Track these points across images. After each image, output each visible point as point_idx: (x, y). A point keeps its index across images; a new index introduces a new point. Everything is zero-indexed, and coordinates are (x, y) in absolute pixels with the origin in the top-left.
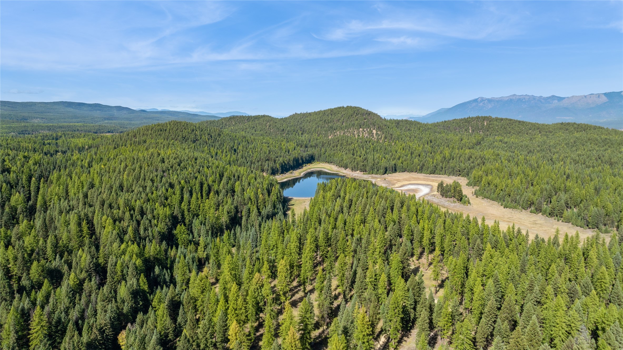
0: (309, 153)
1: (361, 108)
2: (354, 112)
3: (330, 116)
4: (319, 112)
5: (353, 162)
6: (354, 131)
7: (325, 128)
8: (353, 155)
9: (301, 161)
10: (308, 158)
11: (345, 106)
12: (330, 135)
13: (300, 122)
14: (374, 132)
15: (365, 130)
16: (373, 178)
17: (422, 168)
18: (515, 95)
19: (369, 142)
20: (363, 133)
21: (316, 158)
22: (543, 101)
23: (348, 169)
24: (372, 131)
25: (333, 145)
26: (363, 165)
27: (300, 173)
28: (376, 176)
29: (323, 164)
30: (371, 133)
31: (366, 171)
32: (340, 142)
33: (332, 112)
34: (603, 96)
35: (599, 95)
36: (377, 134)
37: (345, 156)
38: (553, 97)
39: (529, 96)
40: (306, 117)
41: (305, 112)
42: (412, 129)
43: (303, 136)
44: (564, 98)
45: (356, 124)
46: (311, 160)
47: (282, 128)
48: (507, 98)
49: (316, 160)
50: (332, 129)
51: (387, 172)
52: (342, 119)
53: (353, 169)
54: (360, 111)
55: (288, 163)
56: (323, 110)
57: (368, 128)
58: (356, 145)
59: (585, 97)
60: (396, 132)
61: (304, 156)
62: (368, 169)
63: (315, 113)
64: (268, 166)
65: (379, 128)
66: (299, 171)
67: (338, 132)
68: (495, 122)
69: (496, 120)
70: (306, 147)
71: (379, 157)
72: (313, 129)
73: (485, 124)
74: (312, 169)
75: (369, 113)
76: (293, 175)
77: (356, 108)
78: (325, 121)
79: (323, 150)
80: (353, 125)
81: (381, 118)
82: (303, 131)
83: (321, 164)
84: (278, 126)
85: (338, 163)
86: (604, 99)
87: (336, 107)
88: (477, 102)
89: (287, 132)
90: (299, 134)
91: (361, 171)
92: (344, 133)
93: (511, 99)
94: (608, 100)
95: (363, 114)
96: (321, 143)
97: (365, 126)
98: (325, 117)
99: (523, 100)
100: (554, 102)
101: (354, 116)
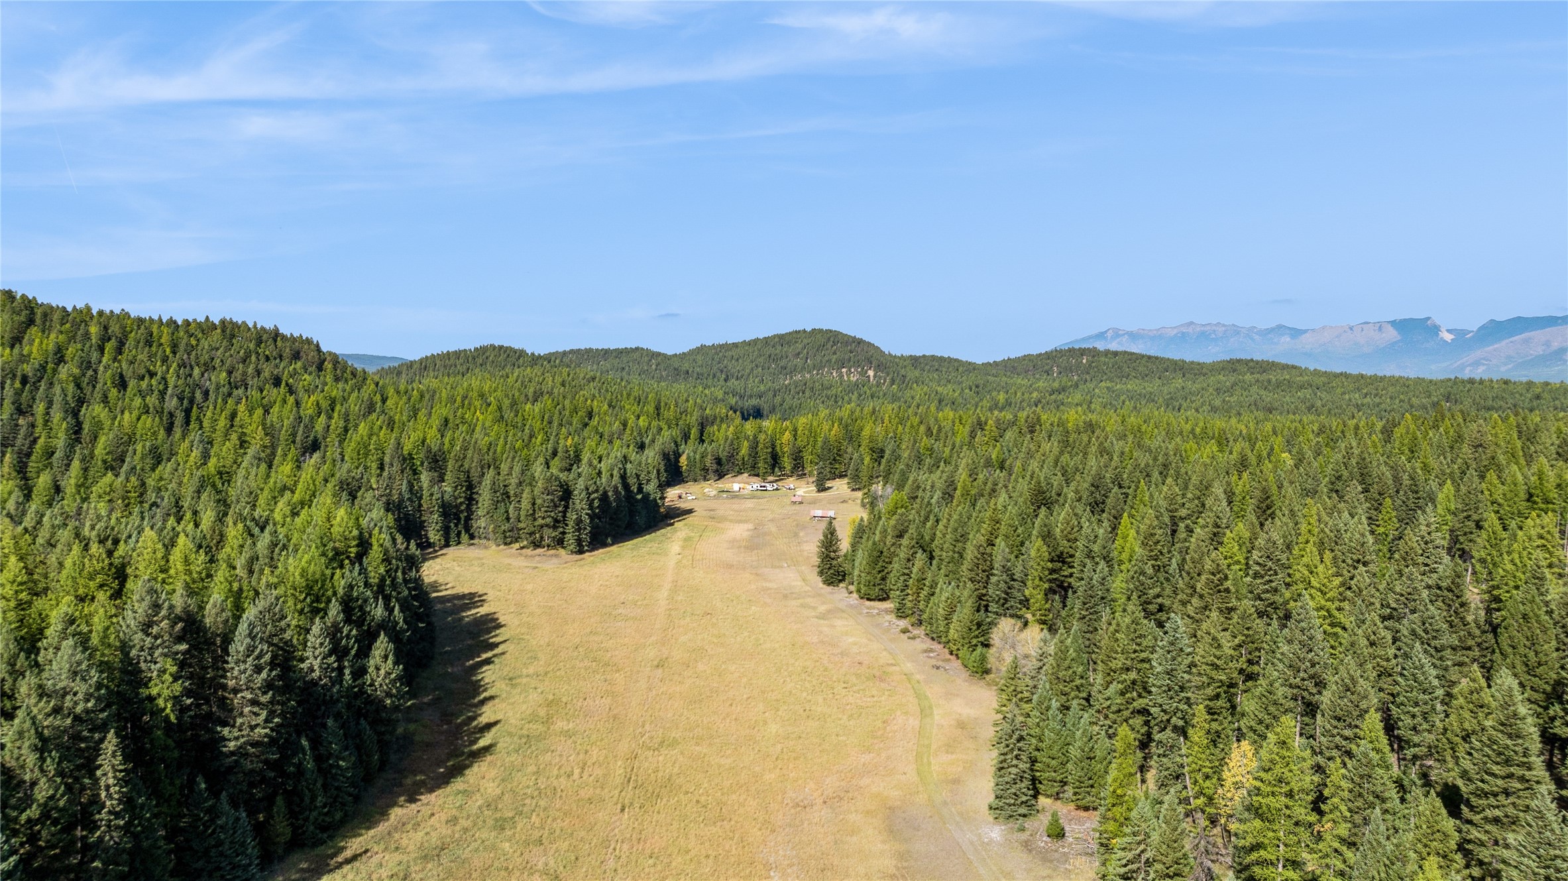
2: (829, 339)
3: (779, 348)
6: (832, 373)
11: (809, 329)
14: (871, 373)
15: (852, 369)
18: (1192, 323)
20: (848, 375)
22: (1256, 337)
24: (866, 372)
30: (864, 375)
33: (783, 340)
34: (1390, 328)
35: (1380, 327)
36: (875, 376)
38: (1279, 330)
39: (1224, 325)
42: (944, 369)
44: (1305, 331)
45: (833, 360)
48: (1175, 331)
52: (805, 352)
56: (762, 336)
57: (858, 366)
59: (1351, 329)
60: (912, 374)
65: (879, 367)
67: (799, 376)
68: (1103, 359)
69: (1106, 355)
72: (747, 372)
73: (1084, 361)
77: (831, 331)
78: (770, 356)
80: (829, 362)
81: (882, 351)
86: (1391, 334)
87: (790, 330)
88: (1106, 339)
92: (811, 378)
93: (1183, 333)
94: (1399, 338)
96: (772, 389)
97: (852, 363)
98: (769, 350)
99: (1210, 334)
100: (1283, 339)
101: (829, 346)
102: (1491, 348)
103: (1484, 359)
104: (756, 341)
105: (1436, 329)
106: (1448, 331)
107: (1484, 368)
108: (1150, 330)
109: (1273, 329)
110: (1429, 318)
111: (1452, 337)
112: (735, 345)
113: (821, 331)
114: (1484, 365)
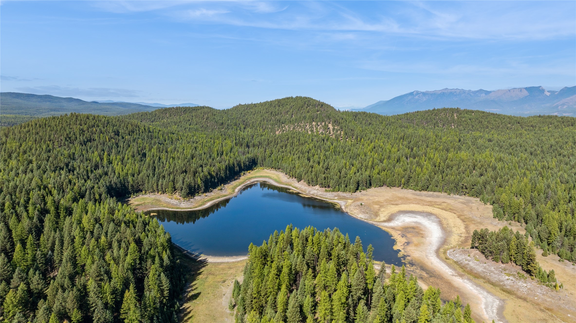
0: (249, 156)
1: (312, 99)
2: (305, 103)
3: (277, 108)
4: (265, 102)
5: (309, 173)
6: (306, 126)
7: (271, 122)
8: (309, 160)
9: (237, 169)
10: (247, 163)
11: (294, 96)
12: (278, 130)
13: (243, 114)
14: (330, 126)
15: (319, 123)
16: (341, 198)
17: (408, 181)
18: (447, 89)
19: (327, 140)
20: (317, 129)
21: (259, 162)
22: (472, 94)
23: (302, 181)
24: (328, 126)
25: (281, 145)
26: (325, 178)
27: (234, 189)
28: (344, 194)
29: (268, 171)
30: (326, 128)
31: (329, 187)
32: (290, 140)
33: (280, 103)
34: (525, 90)
35: (521, 90)
36: (334, 129)
37: (297, 162)
38: (481, 91)
39: (459, 90)
40: (250, 108)
41: (250, 103)
43: (246, 130)
44: (490, 92)
45: (308, 117)
46: (252, 165)
47: (221, 121)
48: (440, 92)
49: (259, 165)
50: (280, 123)
51: (360, 188)
52: (291, 111)
53: (309, 183)
54: (311, 101)
55: (217, 174)
56: (269, 100)
57: (323, 121)
58: (311, 145)
59: (509, 91)
61: (242, 161)
62: (331, 184)
63: (261, 104)
64: (183, 182)
65: (336, 122)
66: (234, 183)
67: (287, 127)
68: (466, 115)
69: (467, 113)
70: (248, 146)
71: (346, 164)
72: (258, 122)
73: (455, 117)
74: (253, 180)
75: (322, 105)
76: (223, 193)
77: (306, 98)
78: (272, 113)
79: (268, 152)
80: (305, 118)
81: (335, 110)
82: (246, 125)
83: (265, 170)
84: (217, 118)
85: (288, 171)
86: (526, 93)
87: (284, 97)
88: (413, 95)
89: (226, 125)
90: (240, 128)
91: (322, 185)
92: (294, 128)
93: (443, 93)
94: (528, 94)
95: (315, 106)
96: (266, 141)
97: (318, 119)
98: (272, 109)
99: (454, 93)
100: (482, 95)
101: (305, 107)
102: (569, 98)
103: (566, 103)
104: (266, 103)
105: (543, 91)
106: (548, 91)
107: (567, 106)
108: (430, 92)
109: (478, 91)
110: (540, 86)
111: (550, 94)
112: (255, 105)
113: (301, 98)
114: (566, 105)
